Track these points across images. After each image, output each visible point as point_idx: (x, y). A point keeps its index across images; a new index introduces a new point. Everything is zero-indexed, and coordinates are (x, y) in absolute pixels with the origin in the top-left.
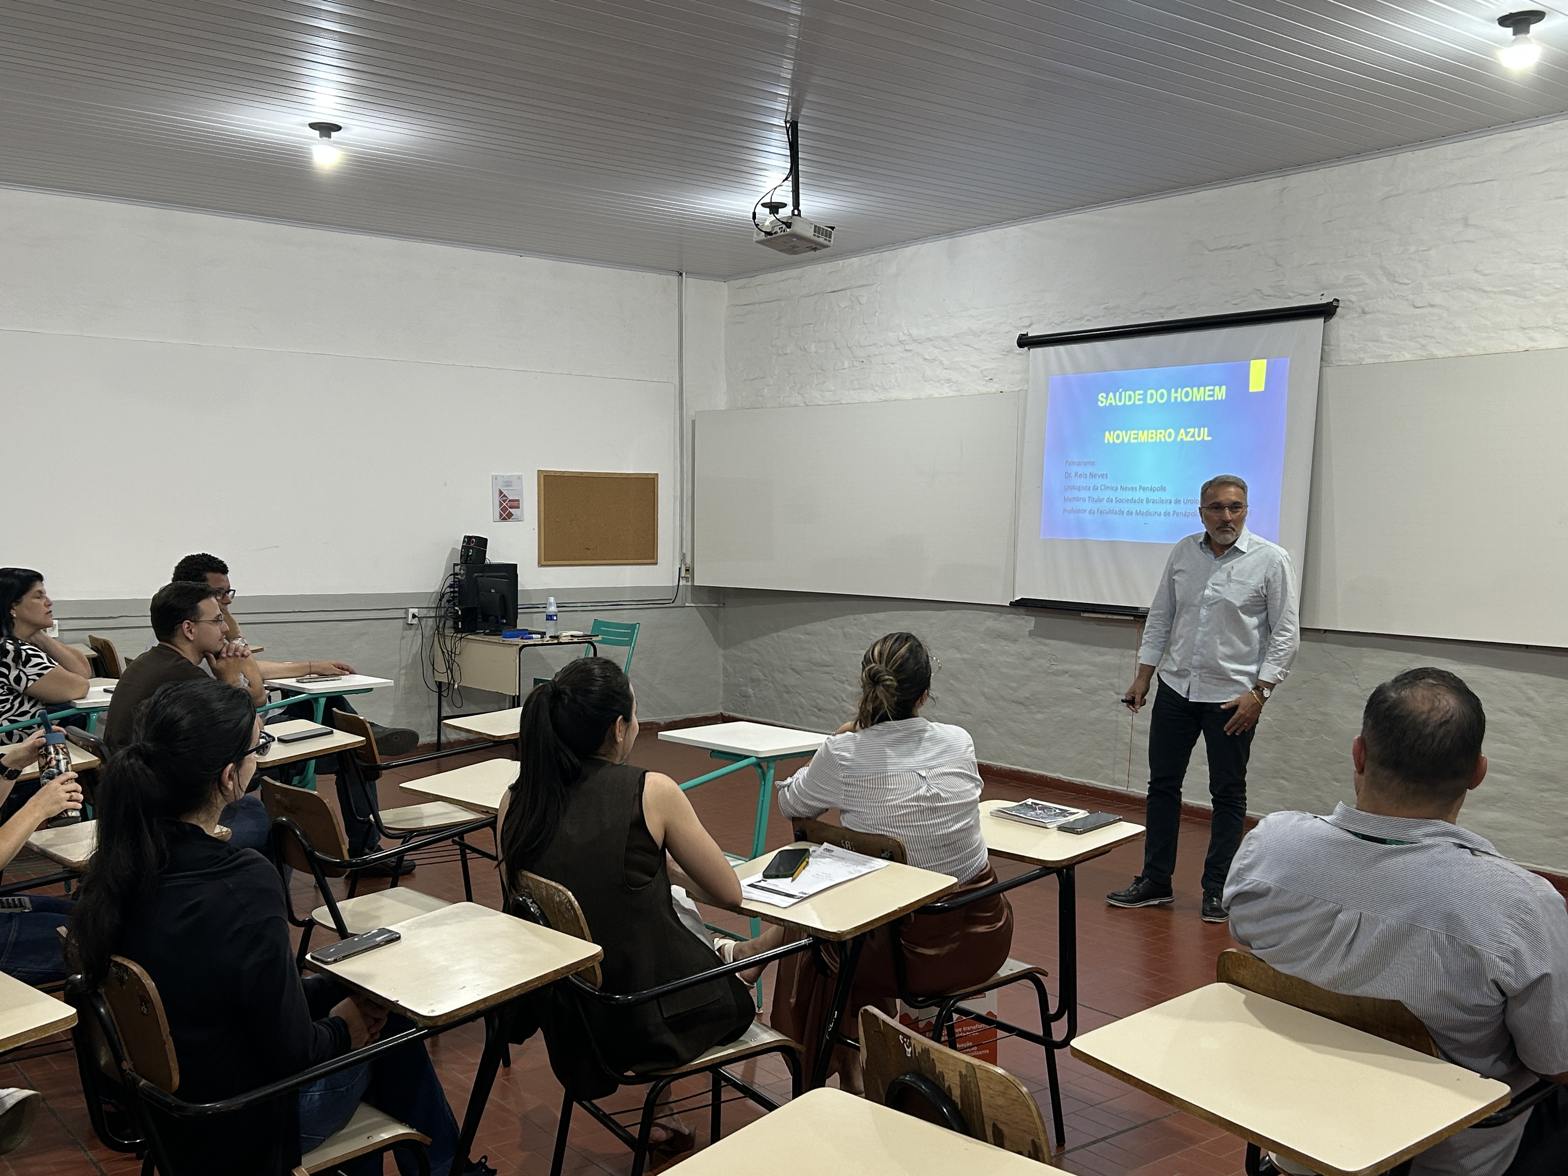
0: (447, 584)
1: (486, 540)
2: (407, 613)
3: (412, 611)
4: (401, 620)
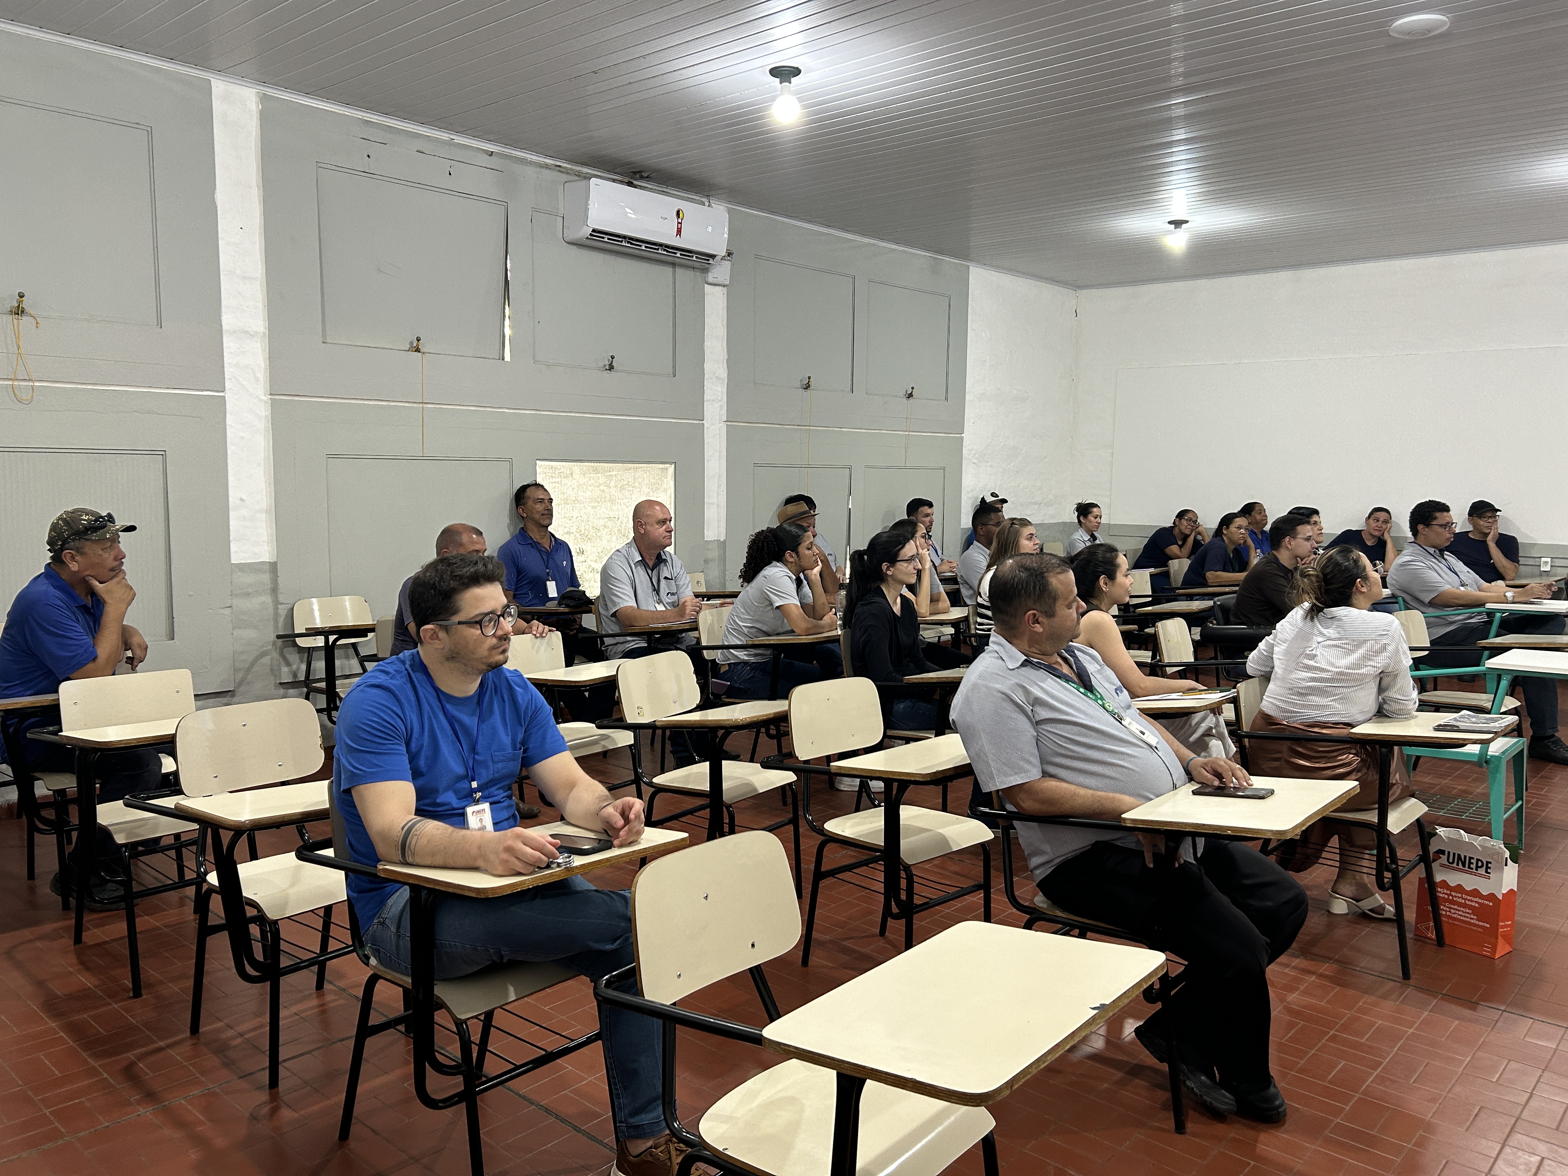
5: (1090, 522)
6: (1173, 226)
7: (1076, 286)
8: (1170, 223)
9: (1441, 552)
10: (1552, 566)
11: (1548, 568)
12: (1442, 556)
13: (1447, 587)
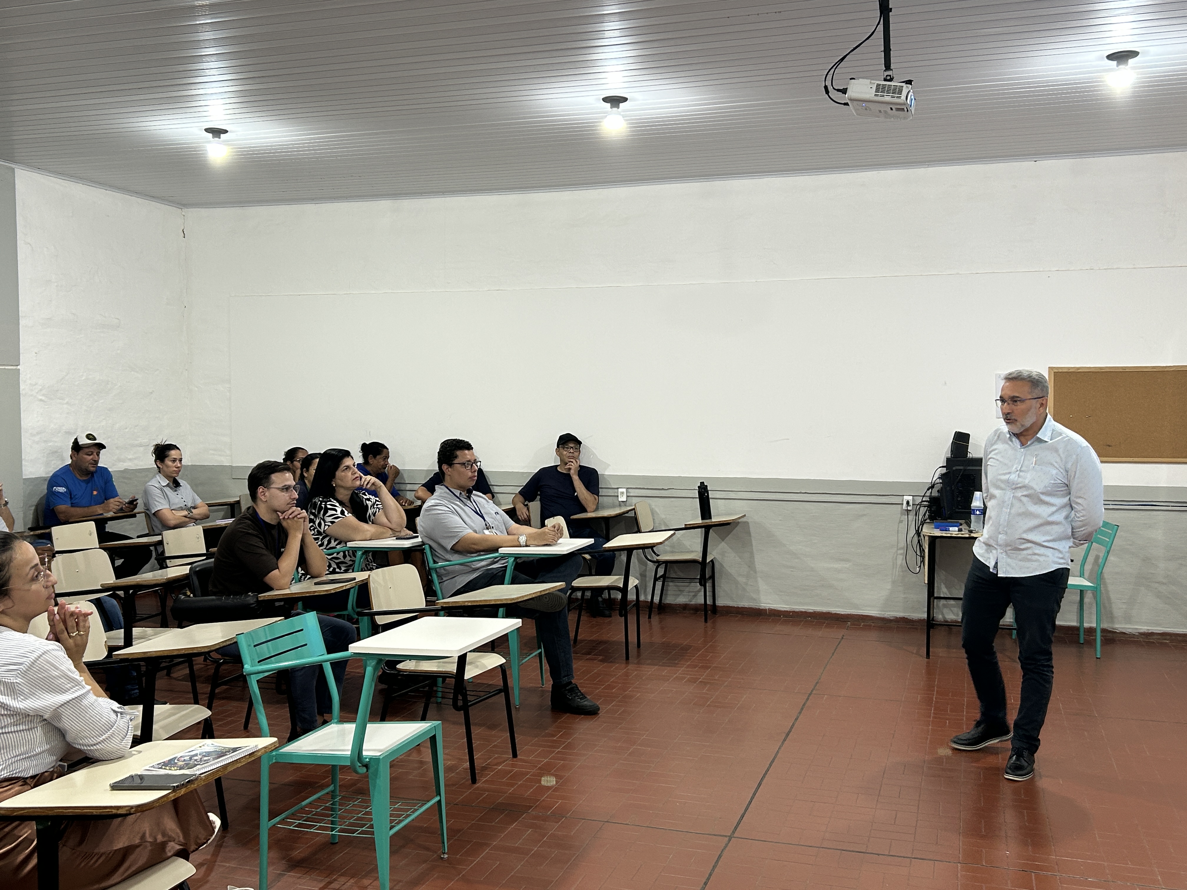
0: (937, 475)
1: (969, 435)
2: (903, 500)
3: (906, 498)
4: (900, 506)
5: (168, 466)
6: (211, 135)
7: (182, 205)
8: (207, 130)
9: (469, 492)
10: (628, 496)
11: (623, 498)
12: (469, 498)
13: (468, 532)
